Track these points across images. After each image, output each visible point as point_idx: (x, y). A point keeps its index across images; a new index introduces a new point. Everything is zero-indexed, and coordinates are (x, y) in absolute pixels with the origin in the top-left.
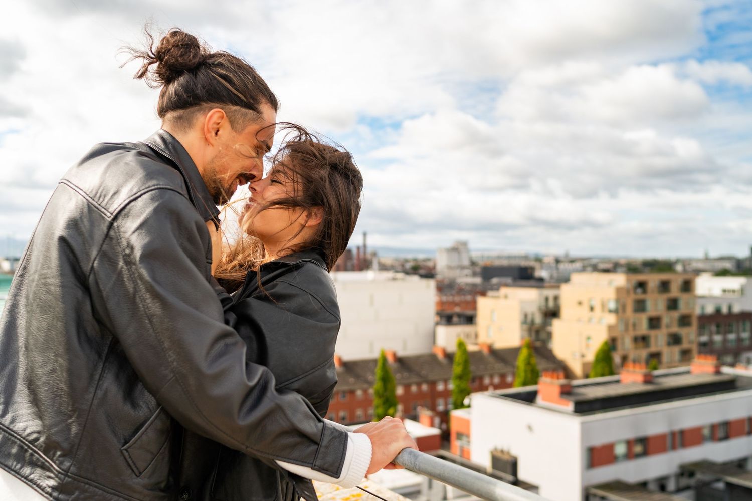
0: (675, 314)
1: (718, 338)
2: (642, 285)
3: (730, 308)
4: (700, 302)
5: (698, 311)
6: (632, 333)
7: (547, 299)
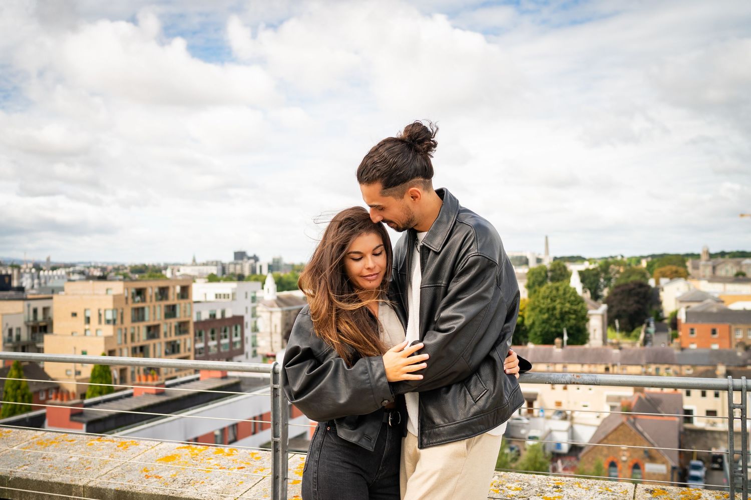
0: (174, 322)
1: (212, 344)
2: (140, 292)
3: (223, 313)
4: (196, 308)
5: (194, 318)
6: (130, 345)
7: (35, 311)
